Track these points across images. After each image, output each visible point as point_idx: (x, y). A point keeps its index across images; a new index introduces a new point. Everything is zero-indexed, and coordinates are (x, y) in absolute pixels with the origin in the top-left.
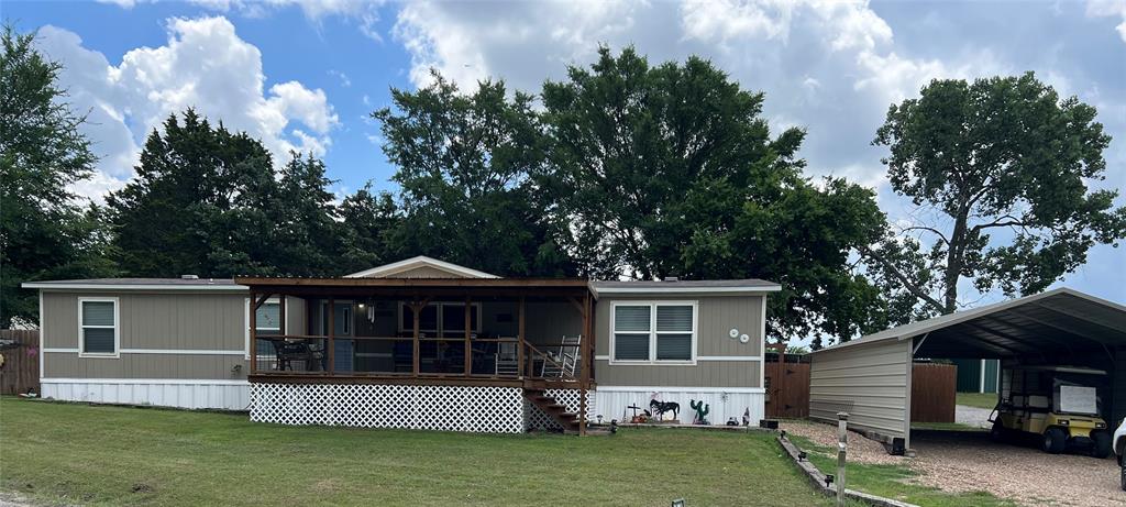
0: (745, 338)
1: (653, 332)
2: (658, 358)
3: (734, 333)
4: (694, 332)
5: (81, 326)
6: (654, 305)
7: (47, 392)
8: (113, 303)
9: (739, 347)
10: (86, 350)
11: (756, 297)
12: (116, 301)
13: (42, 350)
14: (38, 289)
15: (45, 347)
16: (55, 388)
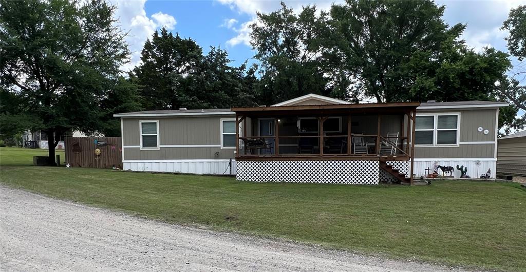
0: (486, 132)
1: (436, 130)
2: (438, 143)
3: (480, 129)
4: (458, 129)
5: (141, 135)
6: (436, 116)
7: (126, 167)
8: (156, 123)
9: (483, 137)
10: (144, 146)
11: (493, 110)
12: (157, 122)
13: (123, 147)
14: (120, 117)
15: (124, 145)
16: (130, 165)
